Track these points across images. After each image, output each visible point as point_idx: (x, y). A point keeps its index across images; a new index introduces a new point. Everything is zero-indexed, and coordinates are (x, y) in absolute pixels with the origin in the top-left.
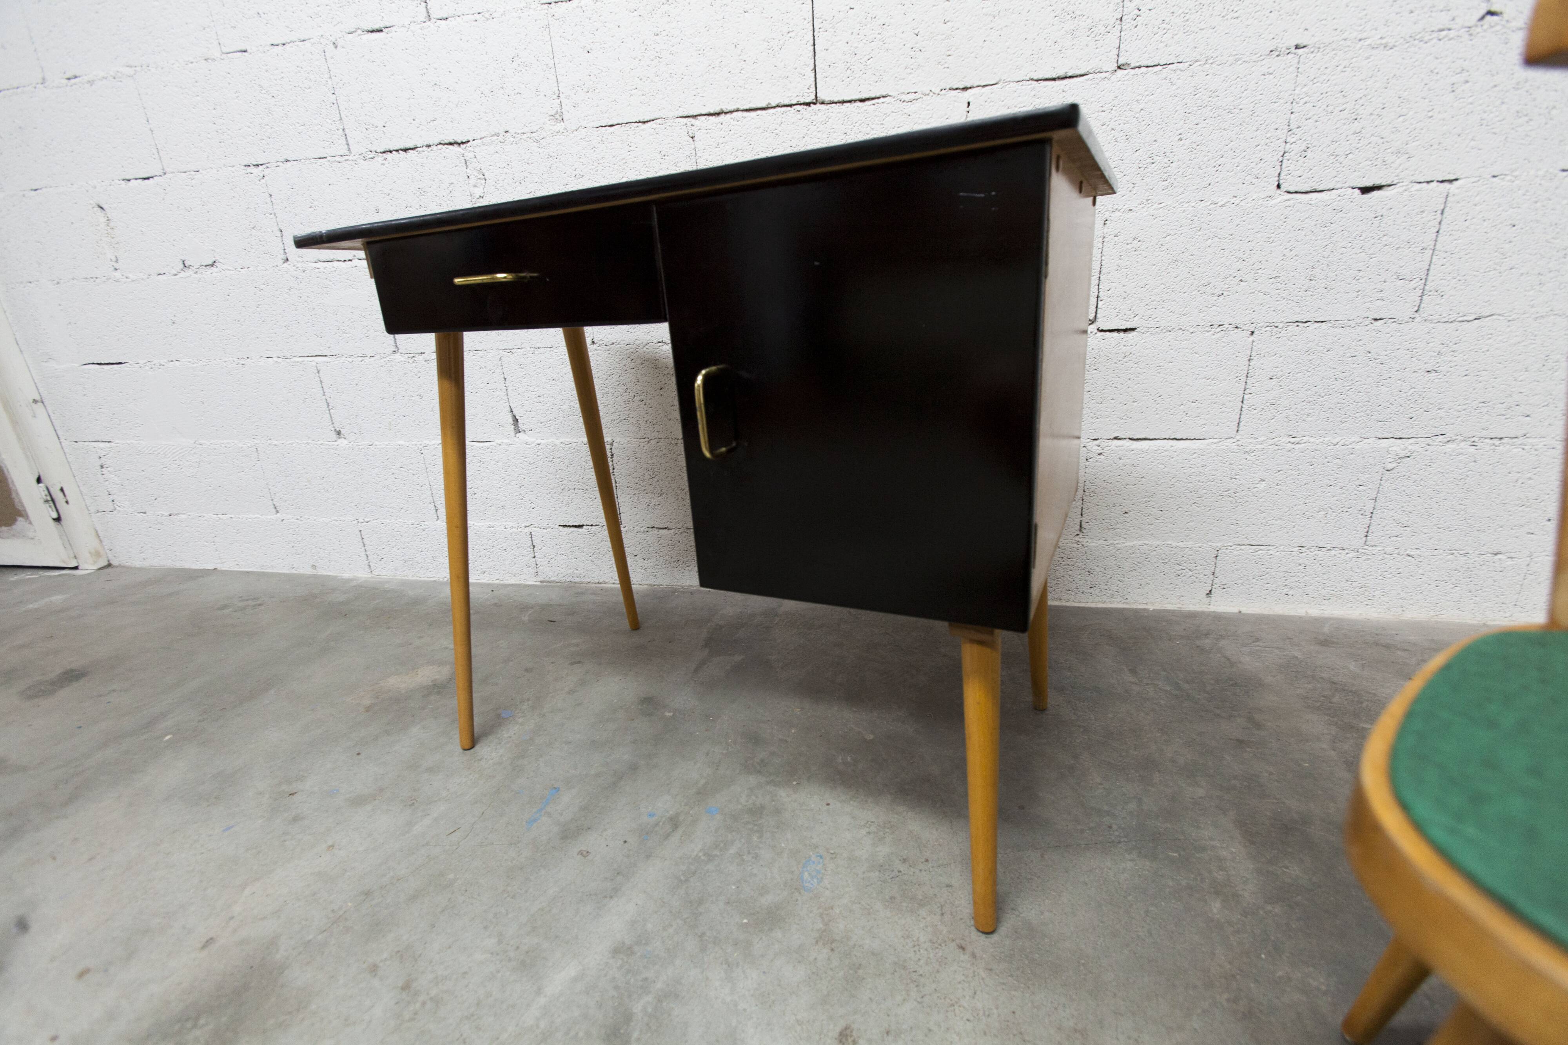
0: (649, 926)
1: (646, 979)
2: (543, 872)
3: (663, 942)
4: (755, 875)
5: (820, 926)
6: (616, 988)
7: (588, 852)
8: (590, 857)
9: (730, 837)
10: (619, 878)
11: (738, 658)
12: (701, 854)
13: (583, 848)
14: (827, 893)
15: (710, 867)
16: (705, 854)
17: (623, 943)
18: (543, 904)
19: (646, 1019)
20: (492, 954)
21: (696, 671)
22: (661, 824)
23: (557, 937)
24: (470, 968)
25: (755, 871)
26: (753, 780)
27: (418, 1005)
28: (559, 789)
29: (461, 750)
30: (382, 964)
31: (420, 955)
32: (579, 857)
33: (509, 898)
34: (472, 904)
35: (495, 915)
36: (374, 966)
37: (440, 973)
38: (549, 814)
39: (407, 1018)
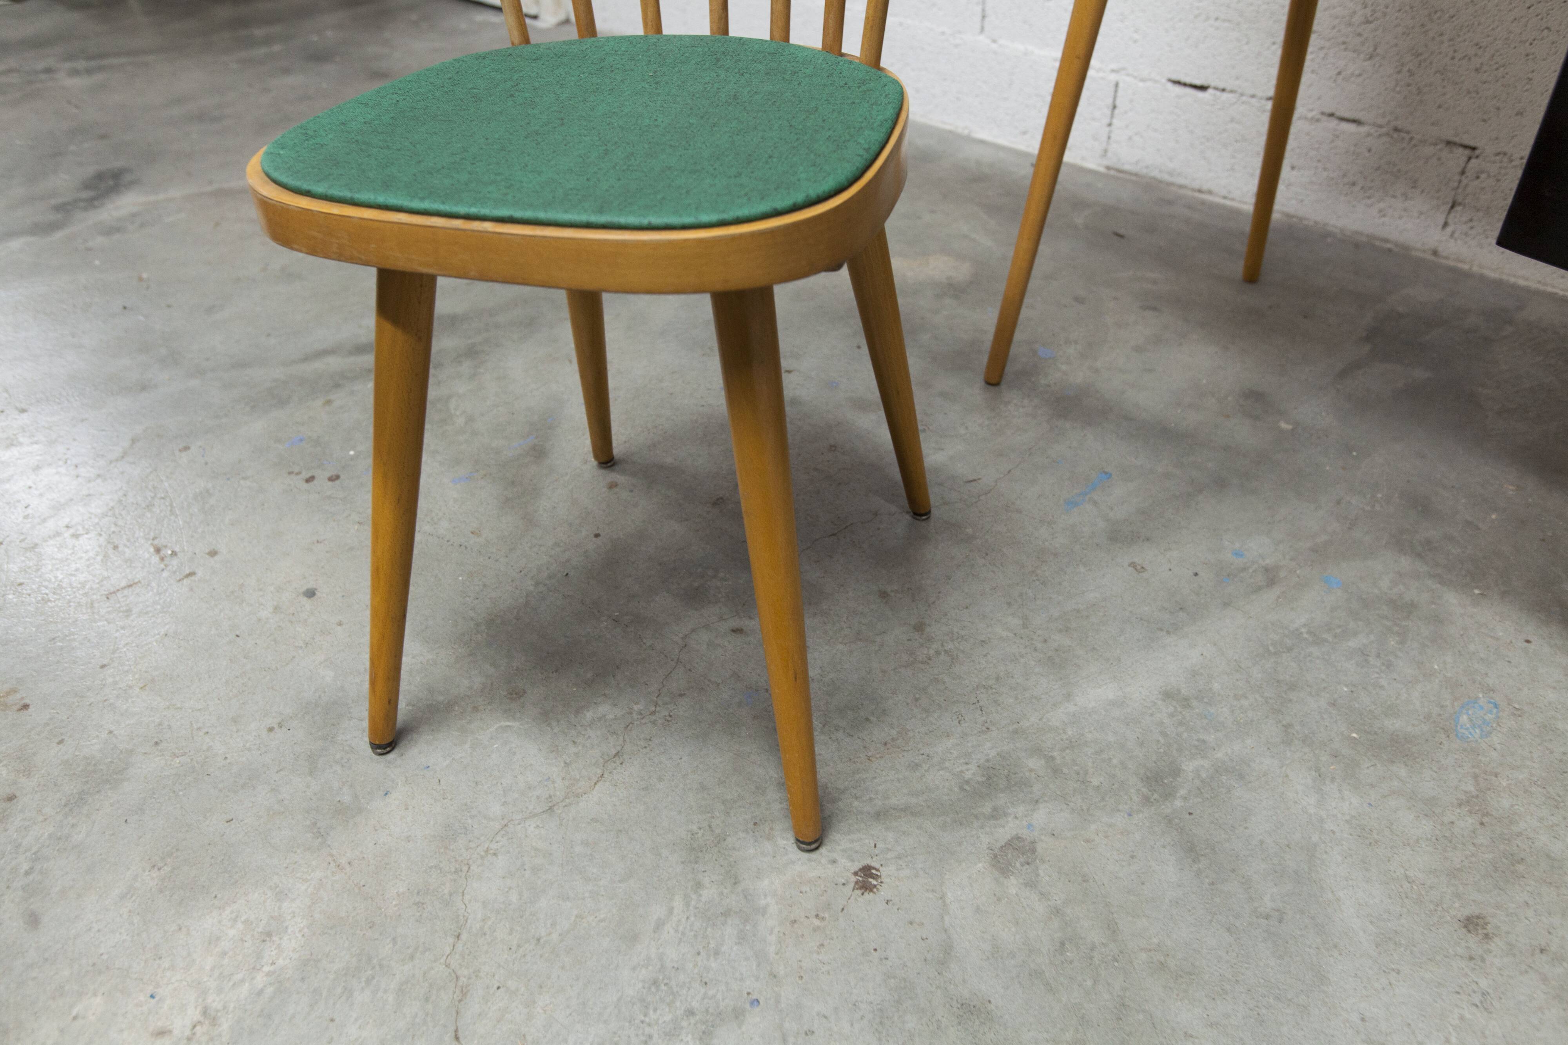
0: (1216, 686)
1: (1204, 741)
2: (1082, 569)
3: (1233, 711)
4: (1382, 687)
5: (1471, 788)
6: (1164, 734)
7: (1143, 568)
8: (1145, 575)
9: (1352, 625)
10: (1181, 614)
11: (1420, 374)
12: (1303, 630)
13: (1138, 560)
14: (1494, 754)
15: (1315, 651)
16: (1309, 632)
17: (1179, 690)
18: (1080, 606)
19: (1197, 783)
20: (1015, 634)
21: (1343, 374)
22: (1251, 570)
23: (1094, 649)
24: (989, 638)
25: (1383, 682)
26: (1406, 563)
27: (932, 652)
28: (1111, 475)
29: (983, 383)
30: (893, 594)
31: (934, 603)
32: (1131, 569)
33: (1037, 583)
34: (993, 572)
35: (1021, 595)
36: (885, 592)
37: (955, 630)
38: (1095, 503)
39: (920, 658)
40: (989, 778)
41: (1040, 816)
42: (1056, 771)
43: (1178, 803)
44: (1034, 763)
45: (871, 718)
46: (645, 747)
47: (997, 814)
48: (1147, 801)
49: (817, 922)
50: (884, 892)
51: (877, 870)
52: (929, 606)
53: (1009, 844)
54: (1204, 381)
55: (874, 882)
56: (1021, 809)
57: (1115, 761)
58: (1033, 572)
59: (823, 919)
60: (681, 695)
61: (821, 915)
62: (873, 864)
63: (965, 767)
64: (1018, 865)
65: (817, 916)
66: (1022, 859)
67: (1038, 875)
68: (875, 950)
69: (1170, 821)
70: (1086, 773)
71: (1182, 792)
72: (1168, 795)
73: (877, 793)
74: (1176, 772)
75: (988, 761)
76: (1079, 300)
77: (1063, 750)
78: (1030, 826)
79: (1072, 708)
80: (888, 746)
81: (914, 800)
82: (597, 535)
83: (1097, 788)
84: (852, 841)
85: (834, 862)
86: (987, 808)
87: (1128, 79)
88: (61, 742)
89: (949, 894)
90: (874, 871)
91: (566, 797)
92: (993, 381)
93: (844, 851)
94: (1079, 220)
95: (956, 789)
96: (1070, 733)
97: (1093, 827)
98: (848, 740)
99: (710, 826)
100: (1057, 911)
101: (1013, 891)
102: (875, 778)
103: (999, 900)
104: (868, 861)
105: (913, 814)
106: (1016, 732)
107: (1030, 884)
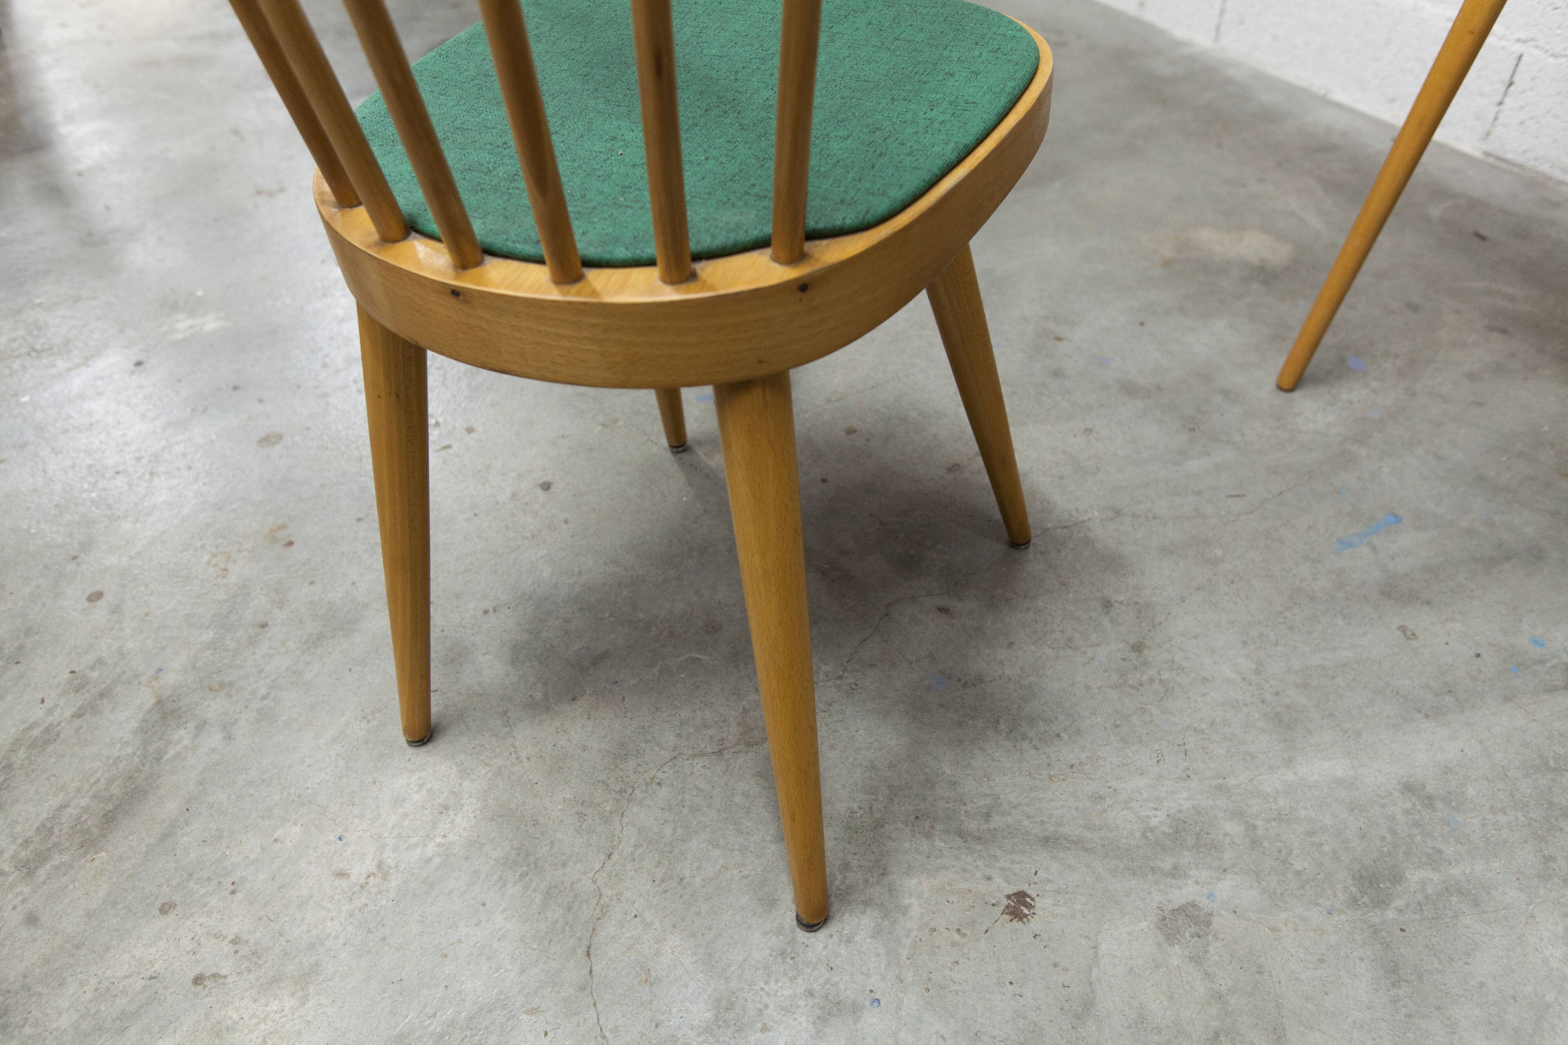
0: (1471, 791)
1: (1439, 851)
2: (1340, 621)
3: (1484, 825)
6: (1393, 832)
7: (1414, 634)
8: (1415, 643)
10: (1448, 699)
13: (1410, 625)
17: (1423, 787)
18: (1327, 662)
19: (1420, 897)
20: (1244, 679)
22: (1549, 665)
23: (1332, 715)
24: (1213, 677)
27: (1145, 678)
28: (1401, 519)
29: (1274, 387)
30: (1116, 605)
31: (1160, 624)
32: (1399, 633)
33: (1283, 627)
34: (1235, 603)
35: (1261, 635)
36: (1109, 602)
37: (1177, 659)
38: (1374, 549)
39: (1130, 682)
40: (1177, 832)
41: (1225, 887)
42: (1255, 842)
43: (1391, 914)
44: (1233, 828)
45: (1063, 735)
46: (824, 711)
47: (1176, 873)
48: (1354, 902)
49: (957, 937)
50: (1034, 924)
51: (1033, 899)
52: (1154, 626)
53: (1182, 910)
54: (1546, 428)
55: (1026, 911)
56: (1205, 875)
57: (1326, 848)
58: (1281, 613)
59: (964, 935)
60: (872, 665)
61: (963, 931)
62: (1029, 892)
63: (1154, 812)
64: (1187, 934)
65: (958, 931)
66: (1193, 929)
67: (1207, 952)
68: (1011, 983)
69: (1376, 932)
70: (1290, 853)
71: (1399, 903)
72: (1381, 902)
73: (1050, 816)
74: (1397, 878)
75: (1180, 811)
76: (1413, 308)
77: (1268, 821)
78: (1210, 896)
79: (1290, 776)
80: (1074, 770)
81: (1088, 835)
82: (824, 481)
83: (1298, 873)
84: (1013, 862)
85: (989, 878)
86: (1166, 864)
87: (1537, 52)
88: (312, 583)
89: (1104, 946)
90: (1028, 900)
91: (738, 744)
92: (1285, 386)
93: (1001, 869)
94: (1435, 211)
95: (1138, 835)
96: (1281, 804)
97: (1283, 915)
98: (1033, 752)
99: (871, 809)
100: (1218, 997)
101: (1175, 961)
102: (1053, 800)
103: (1157, 967)
104: (1025, 888)
105: (1085, 850)
106: (1219, 787)
107: (1196, 959)
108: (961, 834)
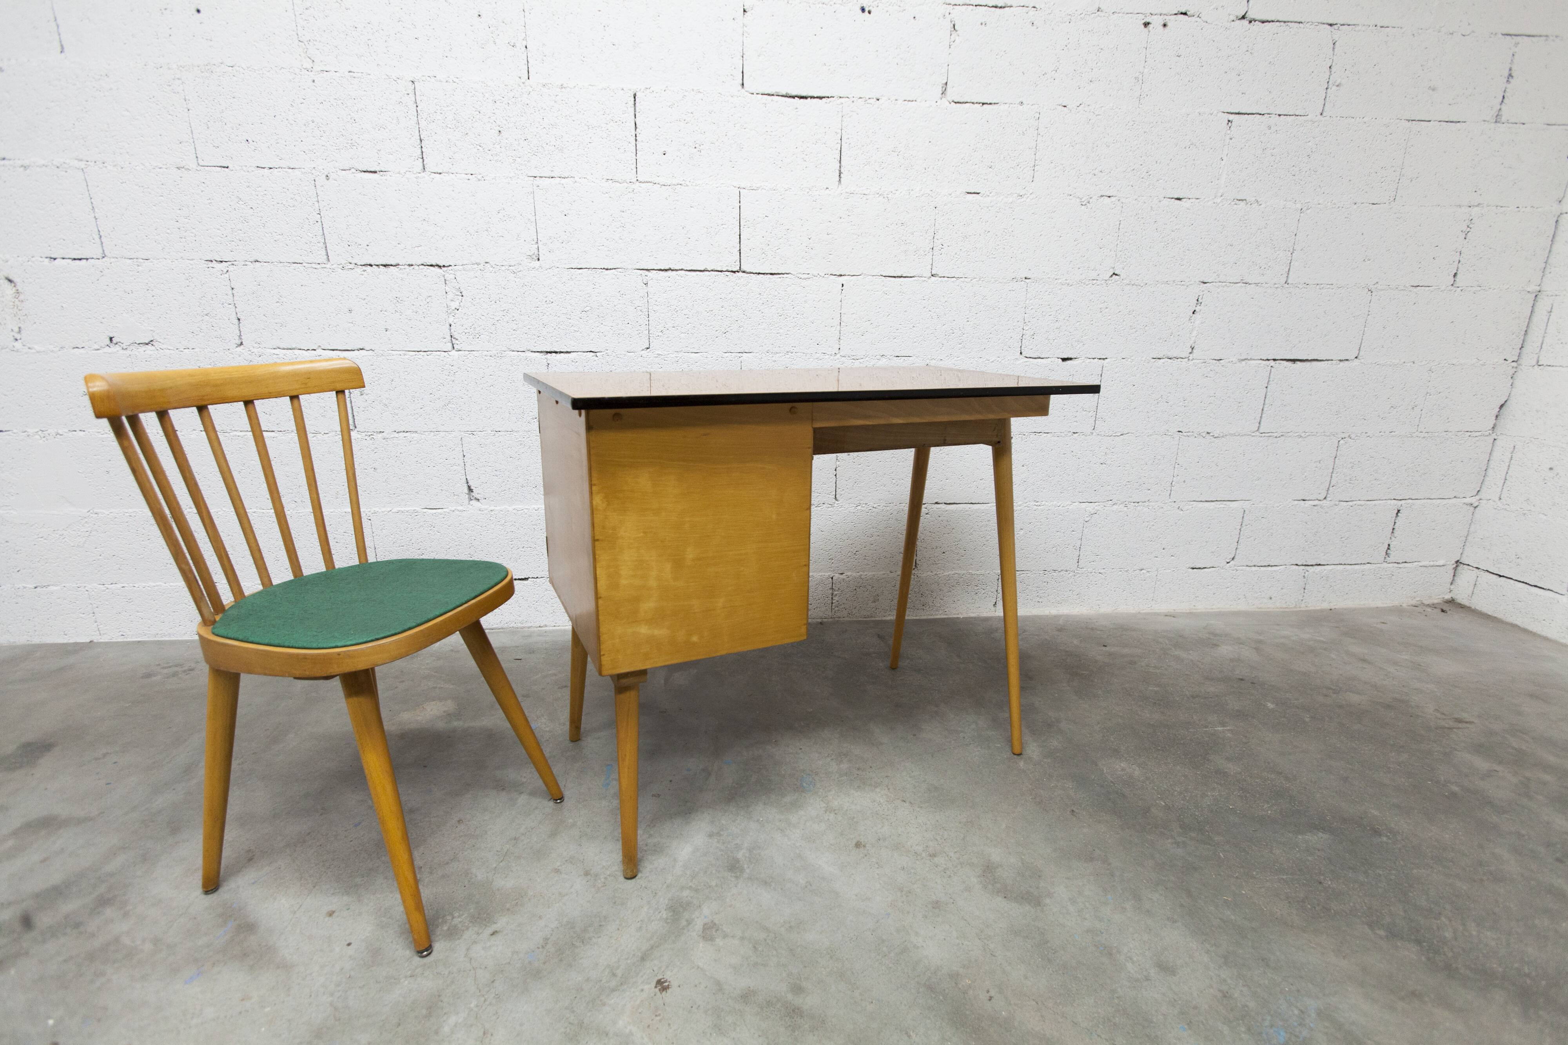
9: (747, 774)
10: (688, 803)
12: (734, 784)
16: (736, 784)
19: (747, 860)
32: (654, 798)
38: (616, 779)
40: (674, 911)
41: (706, 911)
42: (697, 890)
43: (748, 871)
44: (686, 893)
45: (601, 924)
47: (689, 922)
48: (737, 877)
49: (658, 1018)
50: (674, 984)
51: (664, 978)
53: (704, 929)
55: (666, 984)
56: (697, 913)
57: (714, 872)
59: (659, 1015)
61: (657, 1014)
62: (659, 978)
63: (661, 914)
64: (714, 934)
65: (656, 1016)
66: (714, 930)
67: (725, 932)
68: (692, 1007)
69: (750, 879)
70: (708, 883)
71: (746, 866)
72: (742, 870)
73: (634, 950)
74: (738, 861)
75: (667, 905)
77: (691, 881)
78: (705, 917)
80: (620, 929)
81: (652, 942)
83: (717, 886)
84: (642, 976)
85: (642, 990)
86: (684, 923)
89: (700, 964)
90: (662, 980)
93: (642, 982)
95: (665, 925)
96: (688, 873)
97: (727, 900)
98: (600, 939)
99: (570, 1023)
100: (742, 938)
101: (721, 944)
102: (627, 945)
103: (719, 951)
104: (656, 979)
105: (658, 947)
106: (668, 887)
107: (725, 936)
108: (613, 990)
